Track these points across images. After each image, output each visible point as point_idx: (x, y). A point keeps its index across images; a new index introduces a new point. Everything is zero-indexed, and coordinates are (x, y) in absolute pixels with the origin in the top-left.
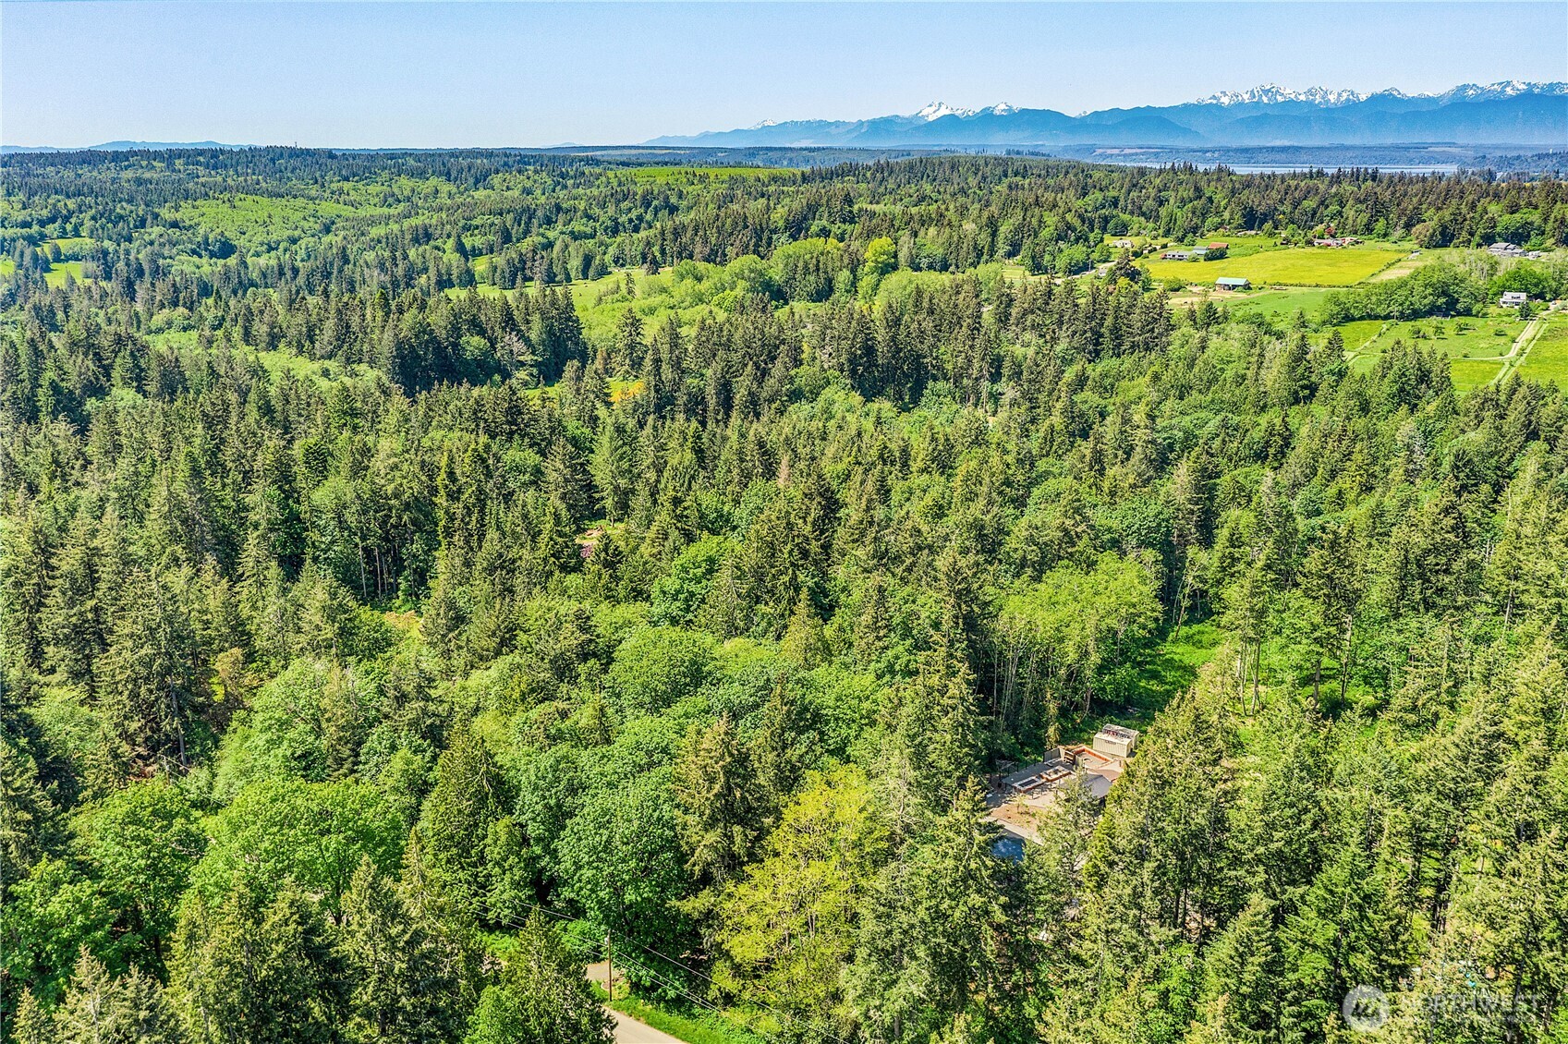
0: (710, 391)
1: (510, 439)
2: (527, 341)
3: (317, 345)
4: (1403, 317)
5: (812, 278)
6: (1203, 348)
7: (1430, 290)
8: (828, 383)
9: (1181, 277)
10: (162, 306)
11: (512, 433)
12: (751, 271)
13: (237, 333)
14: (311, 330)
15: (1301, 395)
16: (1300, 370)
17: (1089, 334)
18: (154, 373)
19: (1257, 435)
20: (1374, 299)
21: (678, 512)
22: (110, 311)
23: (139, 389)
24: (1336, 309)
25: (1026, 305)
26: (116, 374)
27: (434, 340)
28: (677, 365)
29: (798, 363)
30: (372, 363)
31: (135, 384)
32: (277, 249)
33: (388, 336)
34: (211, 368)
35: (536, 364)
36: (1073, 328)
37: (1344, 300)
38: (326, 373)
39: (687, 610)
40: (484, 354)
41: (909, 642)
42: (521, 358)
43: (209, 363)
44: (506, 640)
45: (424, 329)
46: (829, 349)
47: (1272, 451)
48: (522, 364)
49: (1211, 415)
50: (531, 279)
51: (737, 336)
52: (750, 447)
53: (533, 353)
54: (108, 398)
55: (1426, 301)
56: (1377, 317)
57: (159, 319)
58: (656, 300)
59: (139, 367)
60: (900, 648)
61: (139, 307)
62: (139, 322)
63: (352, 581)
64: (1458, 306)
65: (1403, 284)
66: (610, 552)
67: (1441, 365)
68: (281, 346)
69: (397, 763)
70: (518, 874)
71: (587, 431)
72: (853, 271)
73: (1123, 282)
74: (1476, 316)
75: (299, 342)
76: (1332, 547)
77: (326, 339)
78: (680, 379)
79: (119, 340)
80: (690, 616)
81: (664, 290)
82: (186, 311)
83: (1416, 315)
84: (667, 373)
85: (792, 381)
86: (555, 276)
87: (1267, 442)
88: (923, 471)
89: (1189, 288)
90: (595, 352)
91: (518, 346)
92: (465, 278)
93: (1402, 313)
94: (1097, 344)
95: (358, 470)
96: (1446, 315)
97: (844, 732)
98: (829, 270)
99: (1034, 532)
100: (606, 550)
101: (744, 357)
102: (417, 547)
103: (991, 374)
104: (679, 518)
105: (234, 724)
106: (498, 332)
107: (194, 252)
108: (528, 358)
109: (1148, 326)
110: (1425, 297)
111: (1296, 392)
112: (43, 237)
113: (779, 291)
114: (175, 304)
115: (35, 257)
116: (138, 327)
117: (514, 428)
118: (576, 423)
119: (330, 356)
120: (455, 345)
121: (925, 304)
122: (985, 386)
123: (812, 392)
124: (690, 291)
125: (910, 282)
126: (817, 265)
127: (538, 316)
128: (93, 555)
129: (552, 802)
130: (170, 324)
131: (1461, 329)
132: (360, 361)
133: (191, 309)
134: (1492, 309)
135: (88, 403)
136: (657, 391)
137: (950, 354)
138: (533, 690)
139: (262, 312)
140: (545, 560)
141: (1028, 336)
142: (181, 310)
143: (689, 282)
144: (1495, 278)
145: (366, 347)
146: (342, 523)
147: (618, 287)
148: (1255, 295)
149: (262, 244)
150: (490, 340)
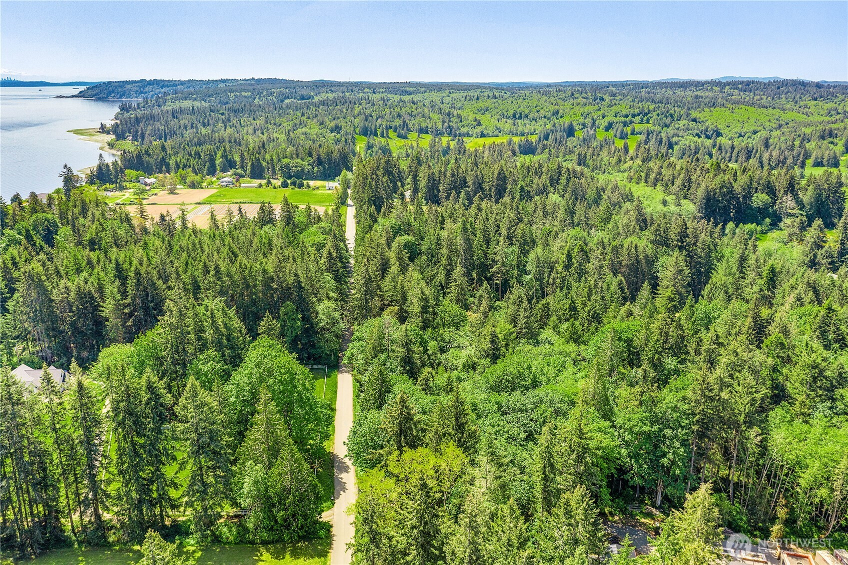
2: (800, 201)
30: (694, 201)
32: (743, 136)
42: (791, 211)
48: (791, 215)
53: (801, 209)
107: (697, 135)
108: (796, 211)
112: (631, 122)
115: (622, 132)
132: (689, 199)
149: (736, 133)
150: (774, 197)
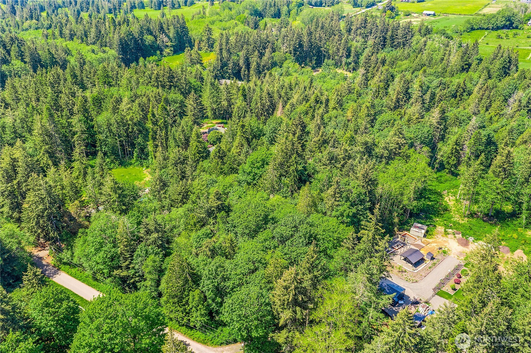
0: (241, 62)
1: (170, 89)
2: (169, 37)
3: (89, 39)
4: (493, 29)
5: (272, 9)
6: (425, 45)
7: (504, 19)
8: (286, 59)
9: (409, 10)
10: (27, 19)
11: (171, 86)
12: (250, 6)
13: (57, 33)
14: (85, 32)
15: (465, 67)
16: (465, 58)
17: (381, 38)
18: (27, 54)
19: (453, 88)
20: (483, 21)
21: (244, 131)
22: (7, 20)
23: (22, 60)
24: (469, 26)
25: (358, 26)
26: (12, 53)
27: (134, 38)
28: (228, 51)
29: (274, 51)
30: (111, 47)
31: (20, 58)
33: (116, 36)
34: (49, 51)
35: (173, 46)
36: (376, 35)
37: (472, 22)
38: (93, 51)
39: (254, 179)
40: (153, 42)
41: (349, 203)
42: (167, 44)
43: (48, 49)
44: (185, 196)
45: (130, 34)
46: (286, 44)
47: (458, 94)
48: (167, 46)
49: (435, 78)
50: (166, 6)
51: (251, 39)
52: (264, 94)
53: (171, 42)
54: (10, 64)
55: (502, 23)
56: (483, 29)
57: (26, 24)
58: (215, 18)
59: (21, 51)
60: (345, 206)
61: (18, 19)
62: (18, 26)
63: (116, 153)
64: (514, 25)
65: (494, 16)
66: (221, 152)
67: (516, 55)
68: (75, 38)
69: (149, 262)
70: (203, 312)
71: (199, 83)
72: (288, 6)
73: (389, 12)
74: (520, 29)
75: (81, 37)
76: (507, 156)
77: (92, 36)
78: (230, 57)
79: (12, 40)
80: (255, 182)
81: (218, 14)
82: (36, 22)
83: (498, 28)
84: (225, 54)
85: (273, 58)
86: (175, 5)
87: (457, 91)
88: (334, 108)
89: (413, 15)
90: (194, 41)
91: (166, 39)
92: (140, 5)
93: (493, 27)
94: (384, 42)
95: (115, 110)
96: (508, 29)
97: (326, 245)
98: (279, 6)
99: (387, 145)
100: (219, 152)
101: (254, 47)
102: (140, 140)
103: (347, 55)
104: (244, 133)
105: (79, 234)
106: (158, 33)
108: (169, 44)
109: (405, 36)
110: (502, 22)
111: (463, 66)
113: (260, 13)
114: (31, 18)
116: (19, 28)
117: (172, 84)
118: (194, 80)
119: (94, 43)
120: (142, 39)
121: (320, 25)
122: (344, 60)
123: (280, 63)
124: (228, 14)
125: (311, 12)
126: (275, 4)
127: (172, 27)
128: (14, 161)
129: (216, 284)
130: (30, 27)
131: (515, 35)
132: (106, 46)
133: (38, 20)
134: (526, 27)
135: (3, 67)
136: (221, 61)
137: (331, 47)
138: (199, 222)
139: (66, 25)
140: (194, 155)
141: (358, 38)
142: (34, 21)
143: (227, 10)
144: (527, 13)
145: (108, 40)
146: (110, 131)
147: (200, 12)
148: (437, 18)
150: (155, 37)
